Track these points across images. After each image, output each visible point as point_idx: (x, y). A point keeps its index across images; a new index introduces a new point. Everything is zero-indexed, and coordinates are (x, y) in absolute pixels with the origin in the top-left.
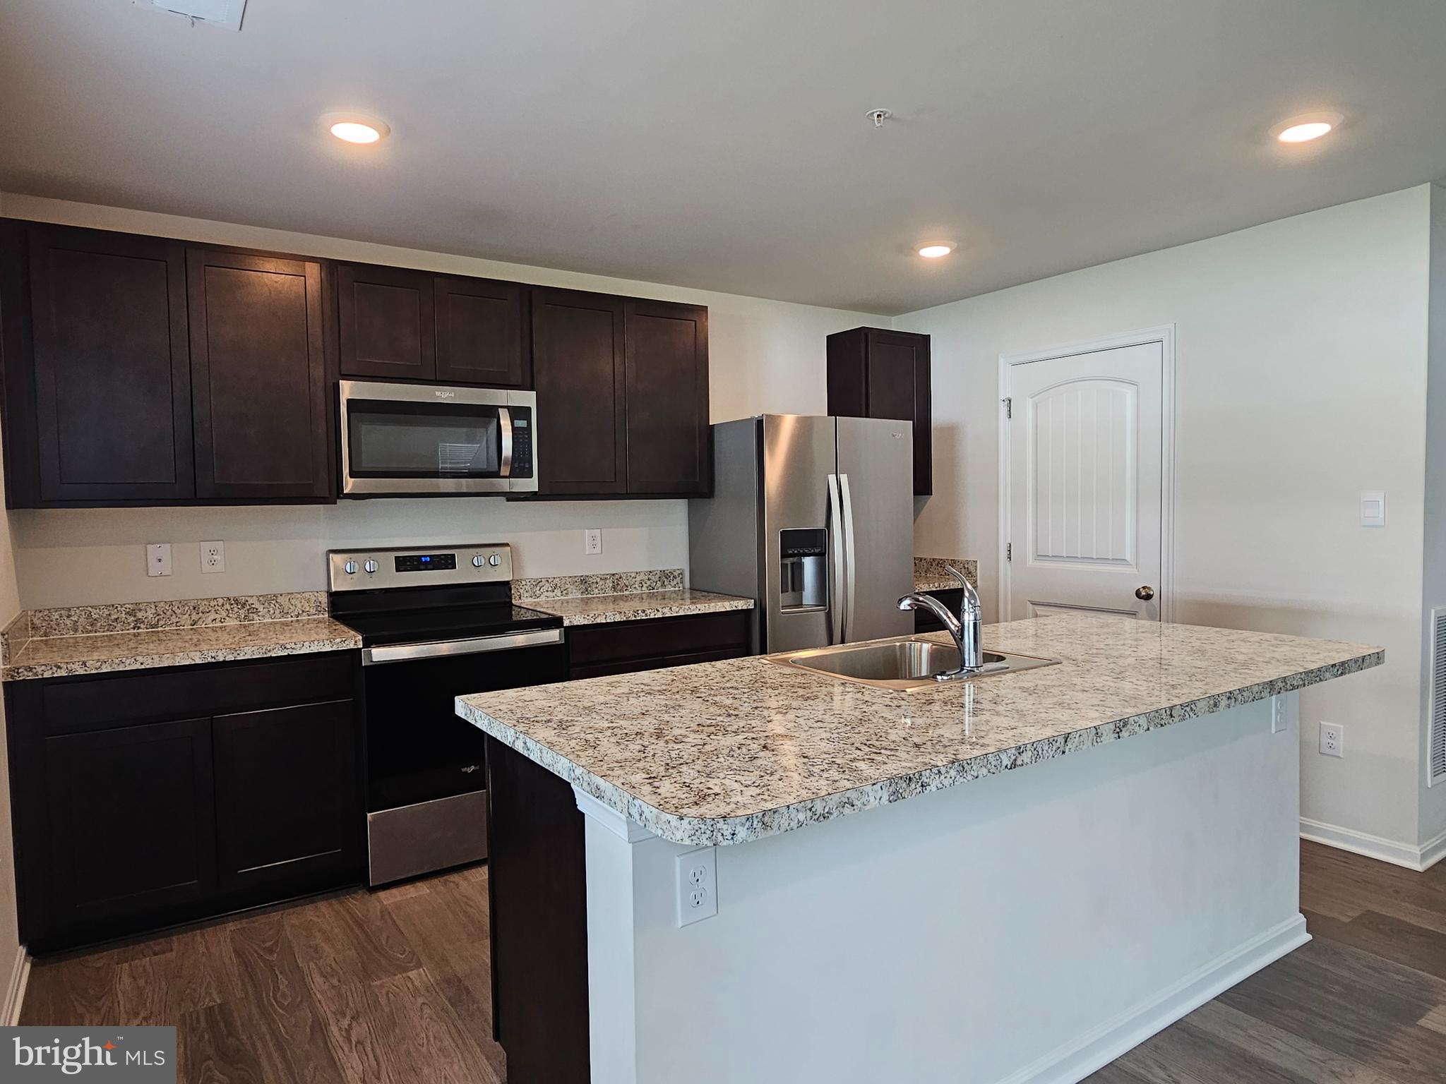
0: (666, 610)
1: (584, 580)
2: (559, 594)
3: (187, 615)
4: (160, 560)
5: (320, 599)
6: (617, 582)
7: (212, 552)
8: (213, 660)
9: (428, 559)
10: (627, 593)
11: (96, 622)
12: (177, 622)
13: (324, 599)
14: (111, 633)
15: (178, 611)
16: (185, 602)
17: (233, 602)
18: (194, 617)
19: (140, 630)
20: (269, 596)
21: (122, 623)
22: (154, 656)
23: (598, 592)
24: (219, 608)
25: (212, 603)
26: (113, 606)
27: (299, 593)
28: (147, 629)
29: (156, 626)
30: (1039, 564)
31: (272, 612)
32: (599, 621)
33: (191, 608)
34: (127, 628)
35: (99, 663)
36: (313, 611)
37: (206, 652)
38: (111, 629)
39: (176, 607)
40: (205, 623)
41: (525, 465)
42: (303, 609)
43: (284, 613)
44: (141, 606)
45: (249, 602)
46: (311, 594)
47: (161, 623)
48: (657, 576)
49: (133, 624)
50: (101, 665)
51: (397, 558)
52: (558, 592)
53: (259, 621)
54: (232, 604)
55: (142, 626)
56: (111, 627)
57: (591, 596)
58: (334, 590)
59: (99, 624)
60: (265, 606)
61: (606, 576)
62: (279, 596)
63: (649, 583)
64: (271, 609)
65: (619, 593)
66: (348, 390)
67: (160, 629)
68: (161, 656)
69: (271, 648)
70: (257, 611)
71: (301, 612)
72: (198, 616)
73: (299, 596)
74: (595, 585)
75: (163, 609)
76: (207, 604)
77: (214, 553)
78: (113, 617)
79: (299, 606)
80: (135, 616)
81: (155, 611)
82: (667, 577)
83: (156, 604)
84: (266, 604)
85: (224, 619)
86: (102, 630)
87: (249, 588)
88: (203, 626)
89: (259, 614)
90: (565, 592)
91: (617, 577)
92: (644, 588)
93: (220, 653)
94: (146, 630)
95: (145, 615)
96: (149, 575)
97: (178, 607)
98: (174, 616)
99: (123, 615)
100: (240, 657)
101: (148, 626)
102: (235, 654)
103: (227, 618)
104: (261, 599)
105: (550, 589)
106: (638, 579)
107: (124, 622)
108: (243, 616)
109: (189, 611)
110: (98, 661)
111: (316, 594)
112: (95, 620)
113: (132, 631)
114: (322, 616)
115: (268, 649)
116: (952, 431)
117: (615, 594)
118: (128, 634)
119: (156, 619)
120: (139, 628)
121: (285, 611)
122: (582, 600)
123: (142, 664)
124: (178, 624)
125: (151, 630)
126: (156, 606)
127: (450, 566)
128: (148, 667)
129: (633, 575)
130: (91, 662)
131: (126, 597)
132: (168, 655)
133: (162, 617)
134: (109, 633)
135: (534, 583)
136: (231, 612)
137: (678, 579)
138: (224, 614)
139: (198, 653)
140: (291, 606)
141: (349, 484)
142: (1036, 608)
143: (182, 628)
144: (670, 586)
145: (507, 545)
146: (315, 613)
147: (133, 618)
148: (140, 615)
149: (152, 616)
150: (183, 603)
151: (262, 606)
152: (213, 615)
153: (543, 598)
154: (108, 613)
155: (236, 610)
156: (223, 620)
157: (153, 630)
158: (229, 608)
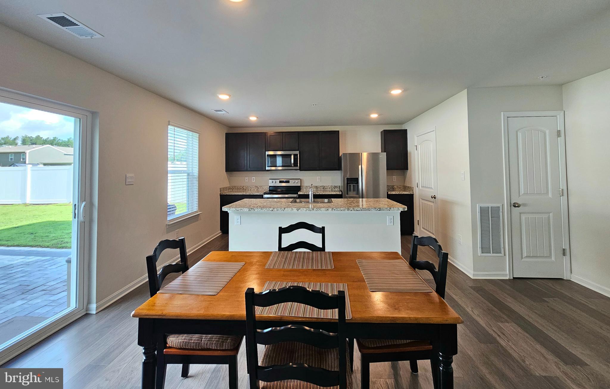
1: (316, 187)
6: (324, 187)
32: (305, 194)
51: (280, 181)
82: (336, 187)
116: (410, 153)
131: (242, 185)
137: (339, 188)
141: (267, 168)
152: (253, 188)
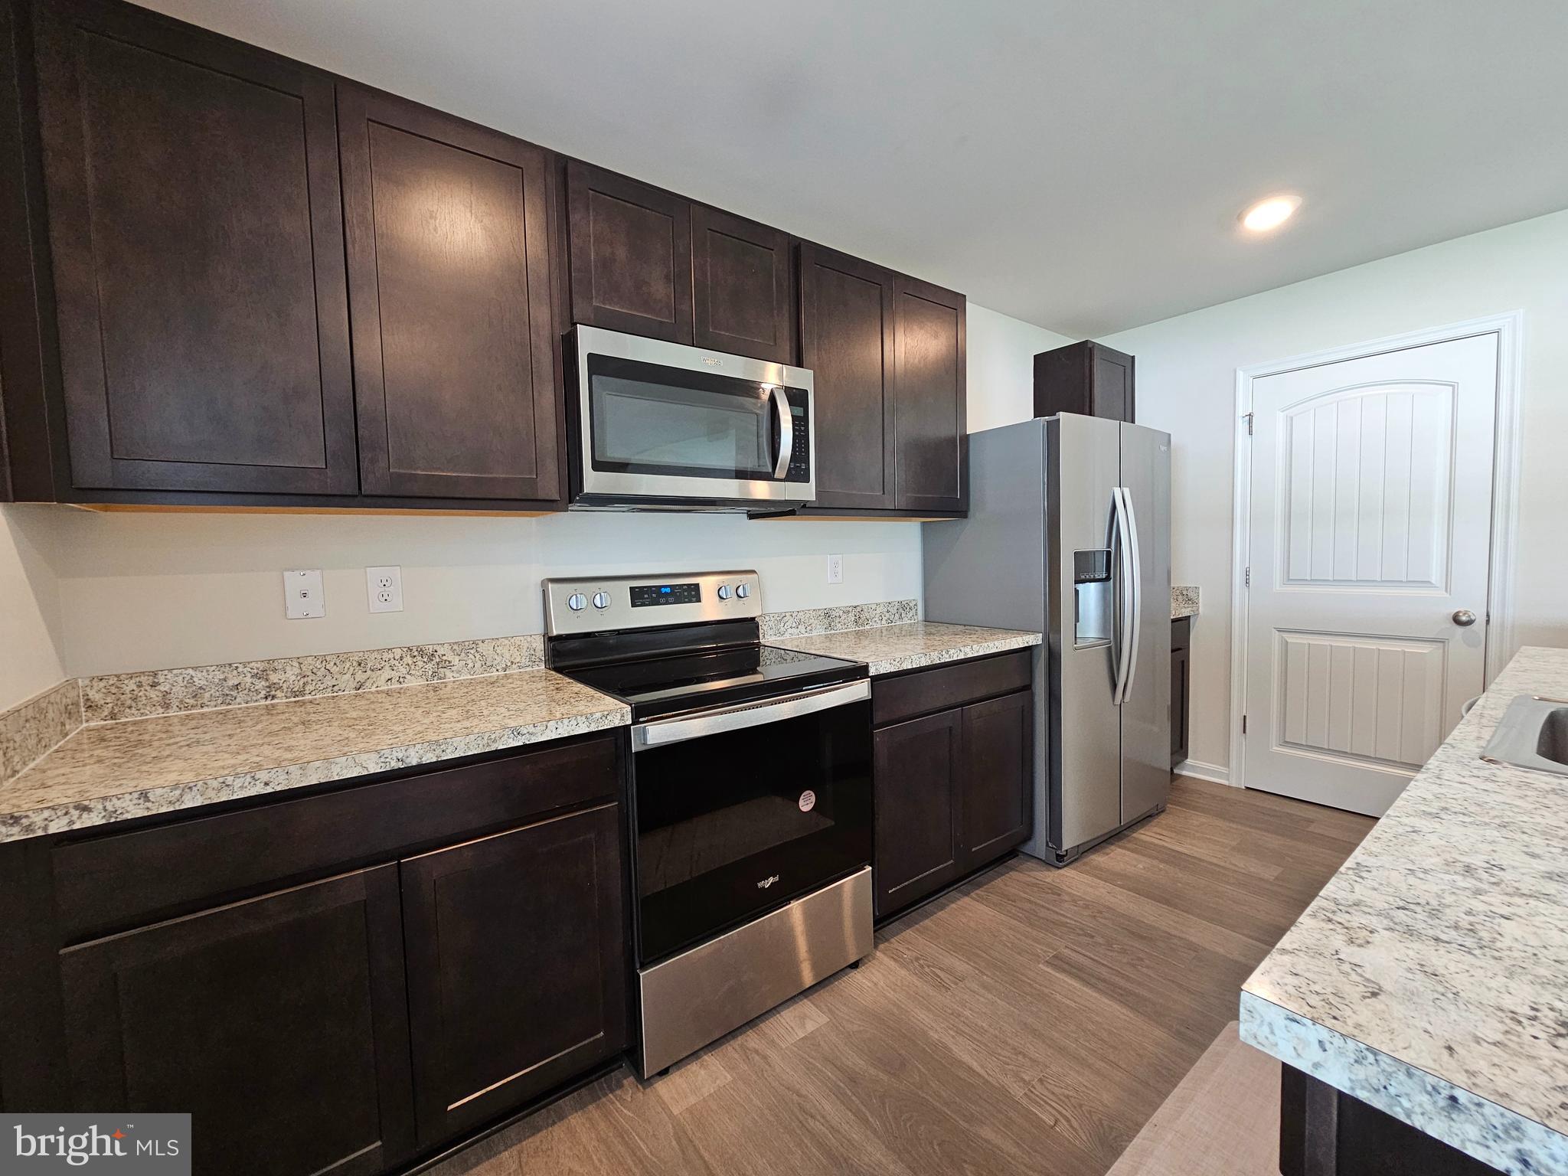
0: (968, 649)
2: (803, 631)
3: (348, 676)
4: (305, 595)
5: (534, 646)
7: (384, 582)
8: (401, 765)
9: (668, 590)
10: (868, 627)
11: (202, 691)
12: (334, 686)
13: (539, 645)
14: (230, 707)
15: (334, 669)
16: (345, 656)
17: (416, 653)
18: (360, 676)
19: (275, 701)
20: (467, 643)
21: (246, 692)
22: (292, 769)
23: (841, 627)
24: (397, 664)
25: (386, 656)
26: (230, 665)
27: (506, 638)
28: (287, 697)
29: (302, 693)
30: (1290, 589)
31: (471, 665)
33: (355, 664)
34: (254, 698)
35: (178, 792)
36: (525, 661)
37: (387, 752)
38: (227, 701)
39: (332, 664)
40: (375, 685)
41: (800, 466)
42: (512, 660)
43: (487, 666)
44: (276, 664)
45: (439, 653)
46: (522, 638)
47: (309, 688)
48: (895, 608)
49: (264, 692)
50: (181, 795)
52: (802, 628)
53: (452, 679)
54: (415, 656)
55: (279, 694)
56: (227, 699)
57: (833, 632)
58: (555, 633)
59: (207, 695)
60: (460, 658)
61: (848, 609)
62: (480, 642)
63: (887, 615)
64: (469, 662)
65: (861, 628)
66: (591, 341)
67: (308, 697)
68: (304, 766)
69: (497, 734)
70: (448, 665)
71: (509, 664)
72: (365, 676)
73: (506, 642)
74: (838, 620)
75: (311, 667)
76: (379, 657)
77: (387, 584)
78: (231, 683)
79: (507, 655)
80: (267, 680)
81: (299, 671)
83: (301, 660)
84: (463, 654)
85: (405, 677)
86: (213, 703)
87: (437, 633)
88: (374, 689)
89: (453, 668)
90: (809, 627)
91: (859, 609)
92: (884, 622)
93: (412, 752)
94: (284, 701)
95: (283, 677)
96: (290, 615)
97: (335, 664)
98: (329, 677)
99: (248, 679)
100: (447, 755)
101: (289, 694)
102: (438, 752)
103: (408, 677)
104: (455, 647)
105: (794, 625)
106: (878, 611)
107: (250, 690)
108: (430, 673)
109: (352, 669)
110: (176, 787)
111: (529, 639)
112: (200, 688)
113: (263, 702)
114: (537, 668)
115: (493, 737)
117: (857, 629)
118: (256, 708)
119: (301, 683)
120: (274, 697)
121: (488, 664)
122: (827, 637)
123: (266, 784)
124: (336, 688)
125: (293, 699)
126: (300, 664)
127: (694, 599)
128: (279, 789)
129: (874, 607)
130: (159, 791)
132: (317, 764)
133: (309, 679)
134: (224, 707)
135: (778, 619)
136: (413, 667)
138: (403, 671)
139: (374, 756)
140: (496, 657)
142: (1285, 635)
143: (340, 693)
144: (907, 619)
145: (753, 572)
146: (528, 664)
147: (263, 683)
148: (274, 678)
149: (294, 678)
150: (341, 657)
151: (457, 658)
153: (787, 635)
154: (222, 677)
155: (420, 664)
156: (401, 680)
157: (297, 699)
158: (410, 662)
